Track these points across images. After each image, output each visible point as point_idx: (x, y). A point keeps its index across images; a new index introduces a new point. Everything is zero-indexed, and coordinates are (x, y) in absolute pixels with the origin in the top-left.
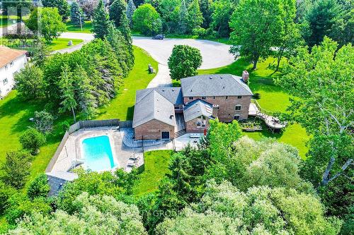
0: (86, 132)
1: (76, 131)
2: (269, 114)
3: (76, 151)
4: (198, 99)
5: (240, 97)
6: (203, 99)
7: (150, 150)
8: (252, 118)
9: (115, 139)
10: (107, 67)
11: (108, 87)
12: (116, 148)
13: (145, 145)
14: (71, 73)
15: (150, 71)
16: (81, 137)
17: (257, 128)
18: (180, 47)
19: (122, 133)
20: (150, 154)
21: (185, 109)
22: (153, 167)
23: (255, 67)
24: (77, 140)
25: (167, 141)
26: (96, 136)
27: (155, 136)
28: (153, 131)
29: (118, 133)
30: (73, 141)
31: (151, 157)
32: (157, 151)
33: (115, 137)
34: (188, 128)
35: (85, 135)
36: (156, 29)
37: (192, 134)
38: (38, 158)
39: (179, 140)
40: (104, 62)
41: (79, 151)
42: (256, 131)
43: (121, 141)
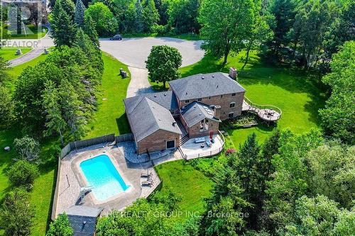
0: (80, 154)
1: (68, 153)
2: (261, 108)
3: (76, 177)
4: (194, 102)
5: (234, 94)
6: (199, 101)
7: (159, 163)
8: (245, 113)
9: (116, 157)
10: (87, 77)
11: (92, 99)
12: (121, 167)
13: (152, 158)
14: (55, 90)
15: (123, 75)
16: (76, 160)
17: (252, 123)
18: (160, 48)
19: (121, 149)
20: (161, 167)
21: (183, 113)
22: (169, 182)
23: (225, 61)
24: (73, 165)
25: (173, 151)
26: (93, 157)
27: (159, 147)
28: (157, 142)
29: (116, 149)
30: (69, 167)
31: (164, 171)
32: (168, 163)
33: (114, 154)
34: (191, 133)
35: (80, 157)
36: (113, 29)
37: (196, 139)
38: (33, 194)
39: (185, 147)
40: (84, 72)
41: (80, 177)
42: (252, 126)
43: (123, 157)
